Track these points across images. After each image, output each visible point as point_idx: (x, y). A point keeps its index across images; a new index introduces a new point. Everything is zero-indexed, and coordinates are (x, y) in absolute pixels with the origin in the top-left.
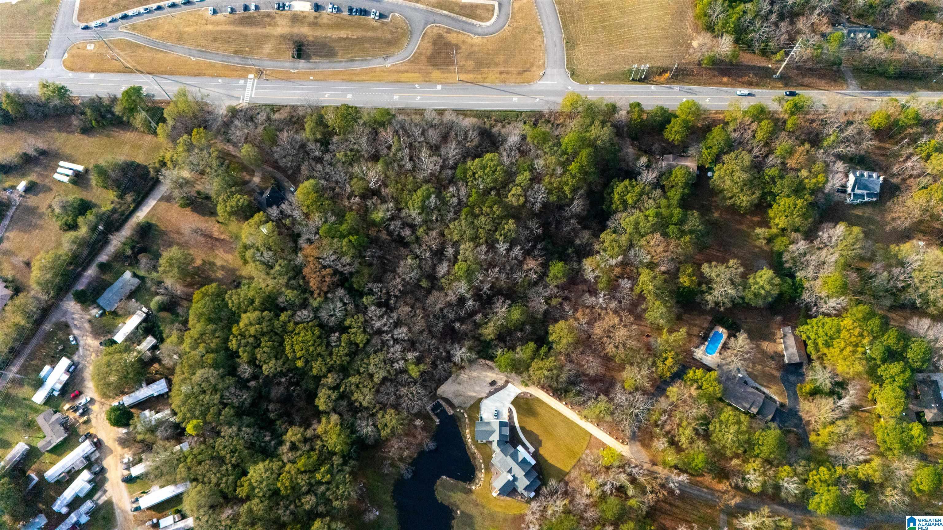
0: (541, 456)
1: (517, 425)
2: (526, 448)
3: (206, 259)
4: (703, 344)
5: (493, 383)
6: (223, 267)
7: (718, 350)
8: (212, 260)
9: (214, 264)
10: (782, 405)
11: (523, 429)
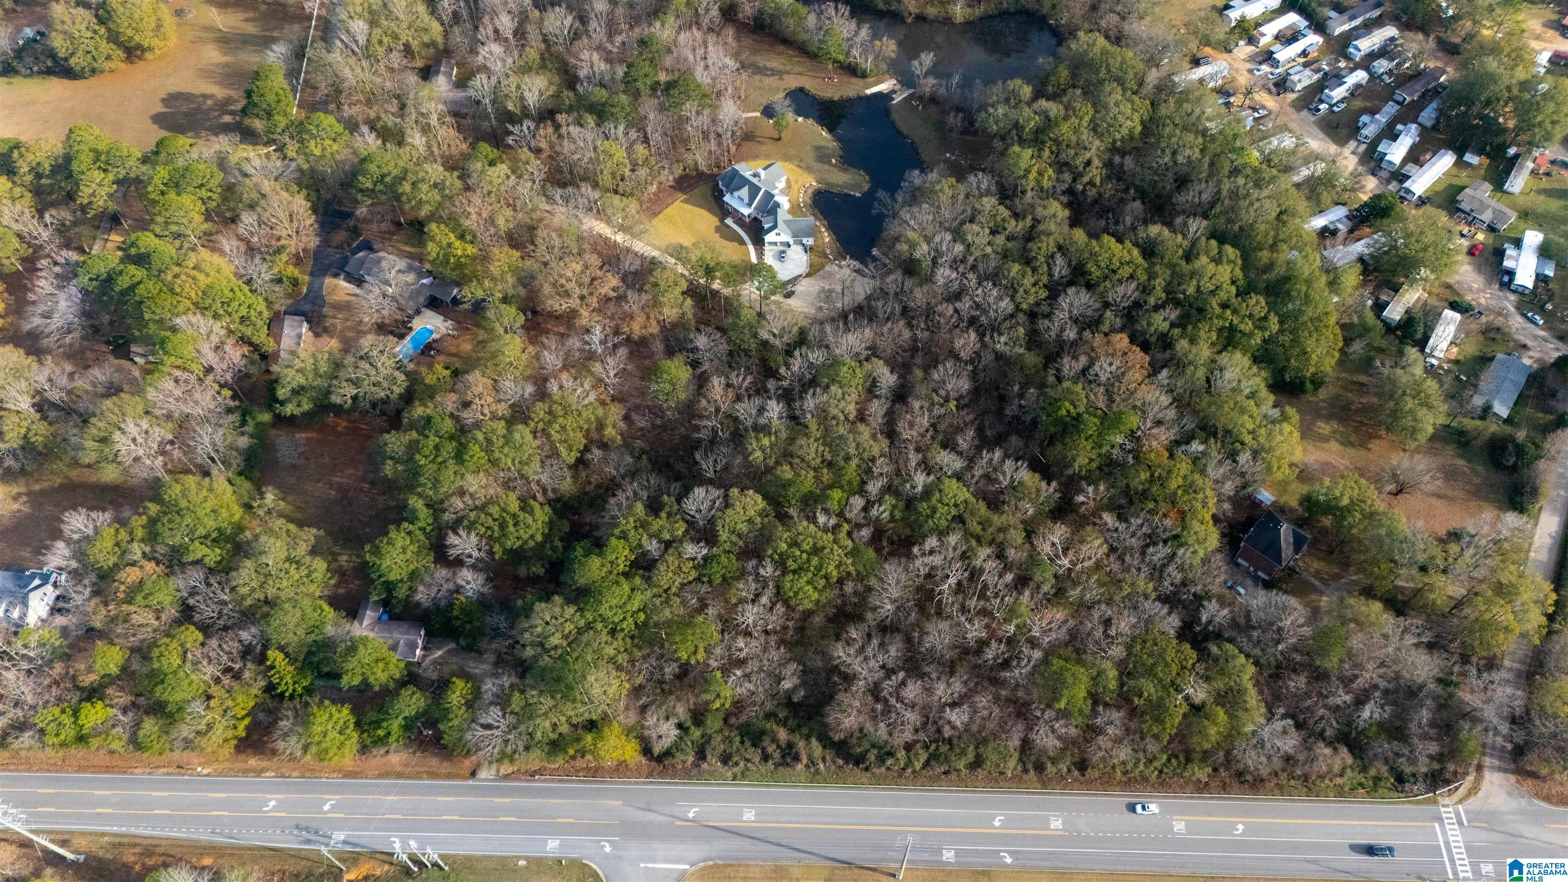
0: (714, 214)
1: (751, 248)
2: (740, 220)
3: (1363, 452)
4: (435, 341)
5: (789, 295)
6: (1325, 439)
7: (413, 333)
8: (1351, 451)
9: (1342, 444)
10: (336, 275)
11: (742, 242)
